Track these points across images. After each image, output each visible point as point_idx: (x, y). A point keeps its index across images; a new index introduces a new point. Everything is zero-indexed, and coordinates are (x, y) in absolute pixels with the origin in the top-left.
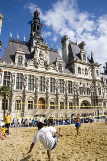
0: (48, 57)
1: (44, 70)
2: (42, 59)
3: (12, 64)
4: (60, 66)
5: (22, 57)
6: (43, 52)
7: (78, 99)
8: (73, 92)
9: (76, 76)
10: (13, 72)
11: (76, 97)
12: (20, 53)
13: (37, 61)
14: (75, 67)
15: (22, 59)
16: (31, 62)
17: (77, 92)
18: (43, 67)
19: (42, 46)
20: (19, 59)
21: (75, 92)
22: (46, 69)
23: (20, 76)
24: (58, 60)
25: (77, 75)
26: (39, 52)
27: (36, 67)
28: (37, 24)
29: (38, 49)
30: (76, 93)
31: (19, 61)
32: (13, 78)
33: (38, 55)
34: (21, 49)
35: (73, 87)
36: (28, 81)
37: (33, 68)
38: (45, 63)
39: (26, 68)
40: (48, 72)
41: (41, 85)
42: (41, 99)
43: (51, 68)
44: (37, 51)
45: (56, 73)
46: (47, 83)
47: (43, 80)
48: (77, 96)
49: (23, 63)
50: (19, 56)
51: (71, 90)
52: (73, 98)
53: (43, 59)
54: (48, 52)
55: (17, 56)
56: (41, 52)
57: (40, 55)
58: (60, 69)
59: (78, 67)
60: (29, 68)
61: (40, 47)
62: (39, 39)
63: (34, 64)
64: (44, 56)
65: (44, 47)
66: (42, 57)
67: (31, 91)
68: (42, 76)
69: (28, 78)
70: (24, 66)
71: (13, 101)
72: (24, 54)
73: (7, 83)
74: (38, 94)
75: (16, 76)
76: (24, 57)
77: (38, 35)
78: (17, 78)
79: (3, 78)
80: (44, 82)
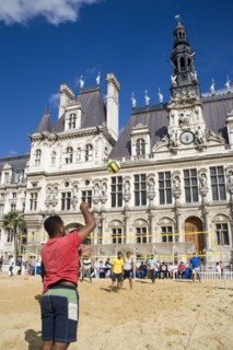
0: (201, 120)
1: (193, 153)
2: (185, 131)
3: (124, 160)
5: (143, 140)
6: (188, 112)
10: (127, 174)
12: (138, 134)
15: (144, 145)
16: (161, 144)
18: (192, 145)
19: (182, 102)
20: (138, 146)
22: (197, 149)
23: (142, 181)
24: (230, 118)
26: (177, 118)
27: (173, 152)
29: (175, 112)
31: (138, 150)
32: (127, 186)
33: (177, 123)
34: (140, 125)
36: (157, 186)
37: (168, 156)
38: (195, 136)
39: (152, 160)
40: (201, 155)
41: (187, 189)
42: (192, 220)
43: (211, 143)
44: (173, 116)
46: (202, 181)
47: (191, 176)
49: (148, 151)
50: (138, 140)
53: (188, 131)
54: (199, 109)
55: (133, 141)
56: (182, 115)
57: (180, 122)
60: (158, 157)
61: (178, 106)
63: (168, 146)
64: (191, 122)
65: (187, 102)
66: (185, 127)
67: (166, 205)
68: (189, 168)
69: (156, 178)
70: (147, 157)
71: (131, 230)
72: (149, 133)
73: (118, 199)
74: (180, 211)
75: (132, 181)
76: (147, 139)
77: (184, 78)
78: (137, 185)
79: (109, 190)
80: (196, 179)
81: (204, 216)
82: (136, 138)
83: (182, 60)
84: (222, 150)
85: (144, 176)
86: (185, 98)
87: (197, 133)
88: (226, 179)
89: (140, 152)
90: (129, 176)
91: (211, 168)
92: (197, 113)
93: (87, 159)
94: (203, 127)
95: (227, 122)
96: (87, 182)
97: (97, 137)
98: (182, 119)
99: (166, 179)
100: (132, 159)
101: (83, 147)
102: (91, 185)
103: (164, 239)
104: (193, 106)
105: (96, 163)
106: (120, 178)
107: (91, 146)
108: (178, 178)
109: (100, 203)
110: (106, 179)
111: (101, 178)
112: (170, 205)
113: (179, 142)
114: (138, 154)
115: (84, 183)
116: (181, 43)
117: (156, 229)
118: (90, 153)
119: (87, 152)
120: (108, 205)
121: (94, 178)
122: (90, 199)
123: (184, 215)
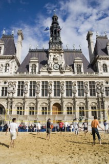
0: (63, 59)
1: (58, 74)
2: (55, 63)
3: (25, 73)
4: (79, 67)
5: (35, 65)
6: (57, 55)
7: (103, 102)
8: (96, 94)
9: (101, 75)
10: (27, 81)
11: (100, 100)
12: (33, 62)
13: (50, 66)
14: (99, 64)
15: (35, 67)
16: (44, 68)
17: (102, 93)
18: (58, 70)
19: (55, 50)
20: (32, 67)
21: (98, 93)
22: (61, 72)
23: (34, 85)
24: (75, 61)
25: (102, 73)
26: (52, 57)
27: (50, 72)
28: (55, 29)
29: (52, 54)
30: (100, 95)
31: (32, 70)
32: (26, 86)
33: (52, 59)
34: (34, 58)
35: (96, 88)
36: (41, 88)
37: (47, 74)
38: (60, 66)
39: (39, 75)
40: (62, 75)
41: (55, 90)
42: (56, 104)
43: (67, 70)
44: (50, 56)
45: (74, 75)
46: (62, 87)
47: (57, 84)
48: (102, 99)
49: (37, 70)
50: (33, 65)
51: (93, 93)
52: (96, 101)
53: (57, 63)
54: (63, 54)
55: (31, 65)
56: (55, 56)
57: (54, 59)
58: (79, 71)
59: (102, 64)
60: (42, 74)
61: (53, 51)
62: (56, 43)
63: (47, 69)
64: (59, 60)
65: (58, 50)
66: (56, 62)
67: (45, 97)
68: (57, 80)
69: (41, 84)
70: (37, 73)
71: (27, 108)
72: (38, 62)
73: (21, 92)
74: (51, 100)
75: (29, 84)
76: (37, 65)
77: (56, 39)
78: (31, 86)
79: (17, 88)
80: (59, 86)
81: (62, 103)
82: (32, 64)
83: (55, 31)
84: (71, 74)
85: (35, 82)
86: (57, 48)
87: (61, 65)
88: (72, 87)
89: (34, 70)
90: (28, 81)
91: (66, 82)
92: (62, 56)
93: (6, 71)
94: (64, 63)
95: (74, 62)
96: (5, 83)
97: (12, 60)
98: (55, 58)
99: (45, 85)
100: (30, 73)
101: (4, 64)
102: (7, 84)
103: (43, 113)
104: (60, 53)
105: (11, 73)
106: (23, 82)
107: (9, 65)
108: (51, 85)
109: (11, 94)
110: (16, 82)
111: (13, 81)
112: (46, 97)
113: (52, 68)
114: (32, 71)
115: (3, 83)
116: (55, 23)
117: (39, 108)
118: (8, 68)
119: (6, 67)
120: (16, 95)
121: (9, 81)
122: (6, 91)
123: (53, 102)
